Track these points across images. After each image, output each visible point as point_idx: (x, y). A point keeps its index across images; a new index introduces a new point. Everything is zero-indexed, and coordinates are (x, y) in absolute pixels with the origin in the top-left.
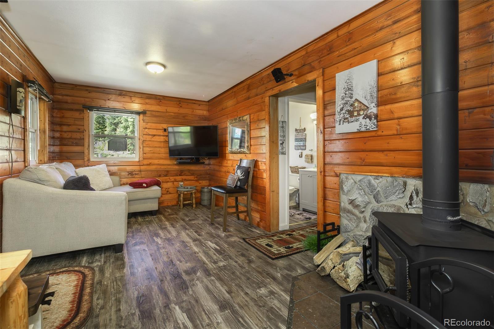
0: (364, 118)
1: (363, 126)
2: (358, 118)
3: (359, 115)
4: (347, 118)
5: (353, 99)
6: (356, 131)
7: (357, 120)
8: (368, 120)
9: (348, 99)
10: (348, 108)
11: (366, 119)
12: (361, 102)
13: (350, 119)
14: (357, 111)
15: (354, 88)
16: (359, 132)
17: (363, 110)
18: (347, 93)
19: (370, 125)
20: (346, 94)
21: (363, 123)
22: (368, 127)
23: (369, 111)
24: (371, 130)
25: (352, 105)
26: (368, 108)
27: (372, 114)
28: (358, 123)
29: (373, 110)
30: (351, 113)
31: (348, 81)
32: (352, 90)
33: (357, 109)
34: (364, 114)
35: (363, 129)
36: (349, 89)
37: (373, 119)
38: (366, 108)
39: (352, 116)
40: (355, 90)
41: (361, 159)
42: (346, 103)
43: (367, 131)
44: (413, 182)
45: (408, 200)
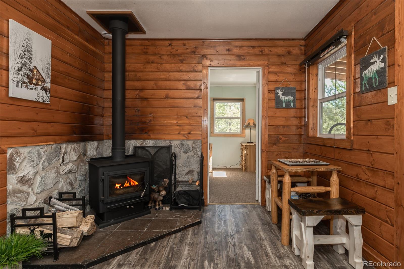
0: (41, 89)
1: (40, 97)
2: (36, 86)
3: (37, 84)
4: (26, 83)
5: (33, 65)
6: (35, 100)
7: (36, 89)
8: (44, 92)
9: (27, 61)
10: (28, 72)
11: (43, 90)
12: (39, 73)
13: (28, 84)
14: (36, 79)
15: (33, 52)
16: (37, 102)
17: (41, 81)
18: (26, 53)
19: (45, 97)
20: (25, 54)
21: (41, 94)
22: (44, 99)
23: (46, 85)
24: (47, 102)
25: (31, 70)
26: (45, 81)
27: (48, 88)
28: (37, 92)
29: (48, 85)
30: (30, 79)
31: (27, 41)
32: (31, 54)
33: (35, 77)
34: (41, 85)
35: (40, 100)
36: (28, 51)
37: (48, 93)
38: (43, 80)
39: (31, 82)
40: (34, 56)
41: (33, 130)
42: (25, 65)
43: (44, 103)
44: (64, 146)
45: (61, 160)
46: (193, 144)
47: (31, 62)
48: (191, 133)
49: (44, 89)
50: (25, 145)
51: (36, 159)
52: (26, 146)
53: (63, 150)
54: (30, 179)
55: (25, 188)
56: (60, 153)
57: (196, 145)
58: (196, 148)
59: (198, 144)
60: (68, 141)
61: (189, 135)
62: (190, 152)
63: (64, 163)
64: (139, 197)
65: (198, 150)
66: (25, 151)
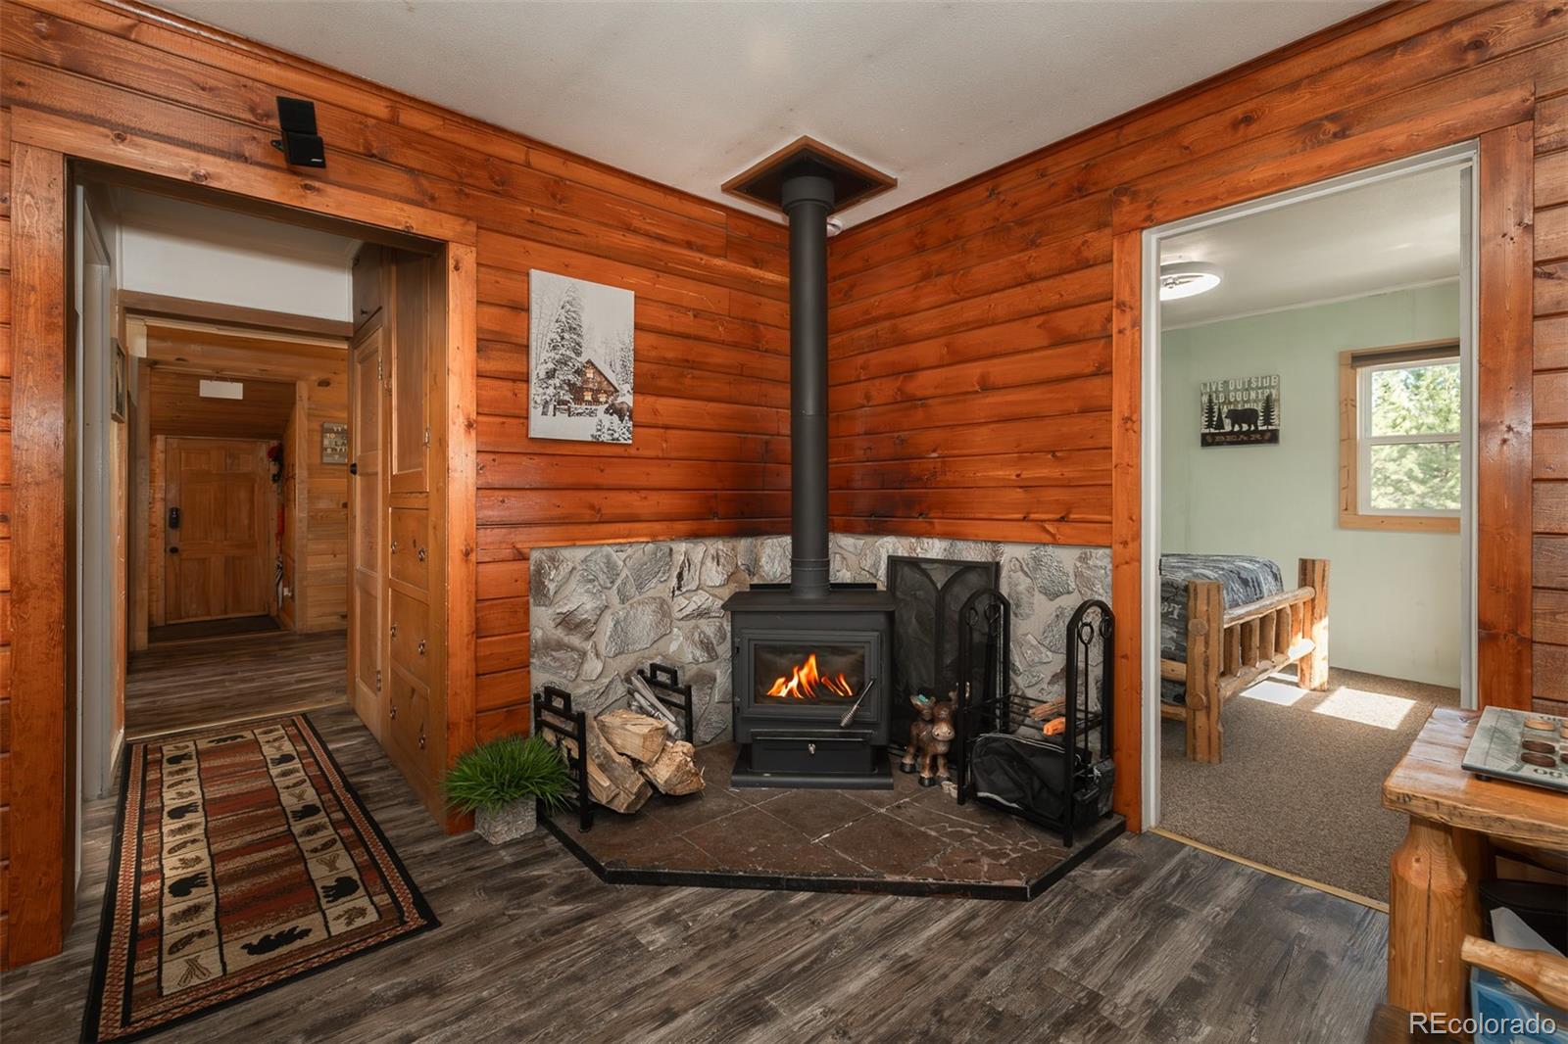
0: (607, 411)
1: (605, 430)
2: (594, 407)
3: (596, 401)
4: (566, 403)
5: (583, 359)
6: (590, 439)
7: (591, 414)
8: (615, 417)
9: (568, 353)
10: (570, 377)
11: (611, 414)
12: (601, 373)
13: (573, 405)
14: (591, 390)
15: (584, 331)
16: (597, 443)
17: (605, 392)
18: (566, 336)
19: (620, 430)
20: (563, 338)
21: (607, 424)
22: (616, 435)
23: (620, 400)
24: (623, 441)
25: (578, 372)
26: (617, 391)
27: (625, 406)
28: (595, 420)
29: (627, 399)
30: (577, 392)
31: (568, 307)
32: (579, 335)
33: (591, 385)
34: (606, 402)
35: (606, 438)
36: (572, 329)
37: (627, 418)
38: (612, 389)
39: (579, 400)
40: (586, 337)
41: (592, 507)
42: (563, 362)
43: (615, 444)
44: (681, 547)
45: (674, 582)
46: (1079, 564)
47: (578, 354)
48: (1072, 516)
49: (615, 410)
50: (572, 542)
51: (602, 578)
52: (574, 545)
53: (679, 558)
54: (585, 622)
55: (575, 640)
56: (669, 565)
57: (1089, 568)
58: (1088, 579)
59: (1099, 563)
60: (695, 536)
61: (1063, 525)
62: (1069, 593)
63: (684, 590)
64: (836, 723)
65: (1101, 591)
66: (574, 555)
